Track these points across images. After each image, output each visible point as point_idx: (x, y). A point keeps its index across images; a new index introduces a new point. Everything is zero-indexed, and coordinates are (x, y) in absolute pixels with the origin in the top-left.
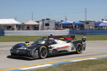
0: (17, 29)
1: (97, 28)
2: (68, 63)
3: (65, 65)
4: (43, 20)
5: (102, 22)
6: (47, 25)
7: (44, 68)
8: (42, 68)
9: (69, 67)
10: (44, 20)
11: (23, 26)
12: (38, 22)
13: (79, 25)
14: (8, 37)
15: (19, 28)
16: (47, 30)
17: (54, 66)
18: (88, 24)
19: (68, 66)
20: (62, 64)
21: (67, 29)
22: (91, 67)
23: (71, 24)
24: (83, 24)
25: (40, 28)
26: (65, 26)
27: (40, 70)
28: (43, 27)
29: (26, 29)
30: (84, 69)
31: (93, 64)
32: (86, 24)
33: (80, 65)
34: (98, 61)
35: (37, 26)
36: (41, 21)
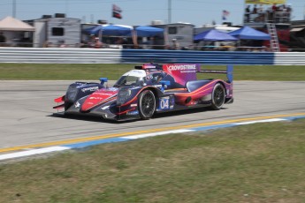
1: (201, 45)
2: (113, 144)
3: (106, 148)
4: (45, 17)
5: (213, 28)
6: (58, 31)
7: (45, 157)
8: (38, 158)
9: (117, 156)
10: (49, 17)
12: (31, 22)
13: (150, 35)
17: (73, 151)
18: (175, 33)
19: (114, 153)
20: (97, 146)
21: (115, 46)
22: (178, 154)
23: (128, 32)
24: (162, 33)
25: (36, 40)
26: (110, 38)
27: (34, 162)
28: (46, 39)
30: (158, 159)
31: (183, 147)
32: (170, 33)
33: (147, 149)
34: (198, 137)
35: (27, 36)
36: (39, 20)
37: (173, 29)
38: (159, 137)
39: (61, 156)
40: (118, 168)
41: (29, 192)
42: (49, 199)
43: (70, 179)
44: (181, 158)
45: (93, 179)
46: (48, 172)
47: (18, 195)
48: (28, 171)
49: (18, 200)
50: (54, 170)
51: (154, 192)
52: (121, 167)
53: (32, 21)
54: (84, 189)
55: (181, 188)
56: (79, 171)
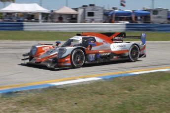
0: (43, 20)
2: (125, 77)
3: (122, 79)
4: (84, 6)
6: (91, 14)
7: (88, 83)
8: (85, 83)
9: (128, 83)
10: (86, 6)
11: (53, 16)
12: (76, 9)
13: (142, 15)
14: (29, 32)
15: (47, 19)
16: (91, 22)
17: (103, 80)
18: (157, 14)
19: (127, 82)
20: (116, 78)
21: (122, 22)
22: (164, 83)
23: (129, 14)
24: (149, 14)
25: (79, 18)
26: (120, 17)
27: (83, 86)
28: (84, 18)
29: (57, 20)
30: (151, 86)
31: (166, 79)
32: (154, 14)
33: (145, 80)
35: (74, 17)
36: (81, 8)
37: (155, 12)
38: (151, 73)
39: (97, 83)
40: (129, 90)
41: (81, 102)
42: (92, 106)
43: (103, 96)
44: (165, 85)
45: (116, 96)
46: (91, 91)
47: (76, 104)
48: (80, 91)
49: (76, 107)
50: (94, 91)
51: (151, 104)
52: (131, 90)
54: (111, 102)
55: (166, 103)
56: (107, 92)
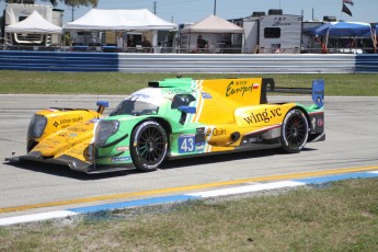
0: (161, 48)
3: (352, 186)
4: (255, 14)
6: (273, 33)
7: (276, 194)
8: (267, 194)
10: (263, 14)
12: (239, 22)
14: (130, 75)
16: (273, 52)
20: (340, 183)
21: (347, 50)
26: (341, 39)
27: (263, 199)
28: (258, 43)
39: (296, 194)
40: (371, 212)
41: (263, 236)
42: (287, 247)
43: (311, 224)
45: (341, 224)
46: (282, 213)
47: (250, 240)
48: (257, 211)
49: (251, 246)
50: (289, 211)
53: (241, 20)
54: (330, 236)
